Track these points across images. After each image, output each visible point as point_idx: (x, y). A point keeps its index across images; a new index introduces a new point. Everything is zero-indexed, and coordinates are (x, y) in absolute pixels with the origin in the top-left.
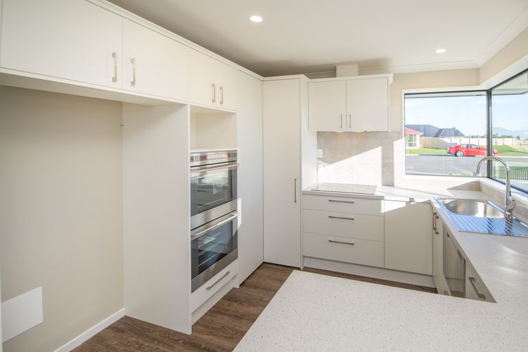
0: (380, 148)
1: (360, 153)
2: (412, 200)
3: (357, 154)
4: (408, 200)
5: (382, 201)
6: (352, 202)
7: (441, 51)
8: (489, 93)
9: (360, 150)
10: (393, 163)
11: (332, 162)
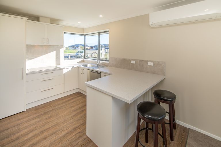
0: (55, 51)
1: (46, 54)
2: (73, 67)
3: (45, 54)
4: (72, 67)
5: (64, 70)
6: (53, 72)
7: (79, 23)
8: (85, 35)
9: (46, 53)
10: (60, 57)
11: (32, 59)
